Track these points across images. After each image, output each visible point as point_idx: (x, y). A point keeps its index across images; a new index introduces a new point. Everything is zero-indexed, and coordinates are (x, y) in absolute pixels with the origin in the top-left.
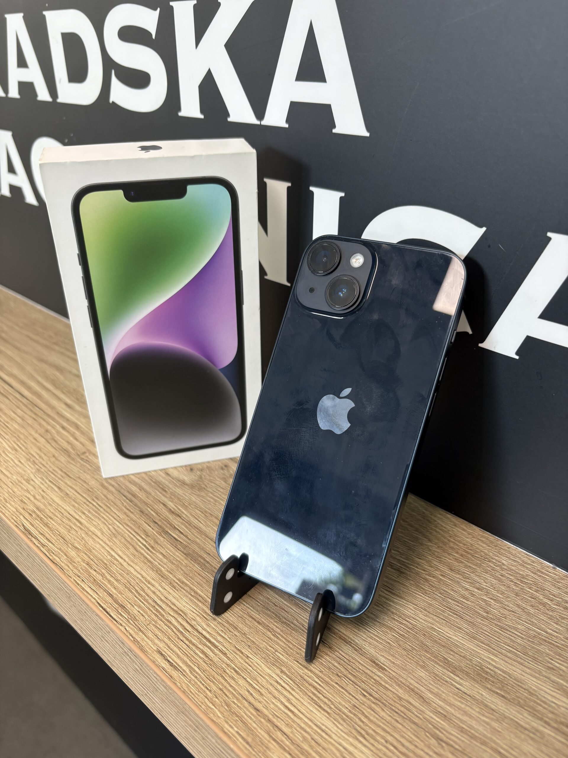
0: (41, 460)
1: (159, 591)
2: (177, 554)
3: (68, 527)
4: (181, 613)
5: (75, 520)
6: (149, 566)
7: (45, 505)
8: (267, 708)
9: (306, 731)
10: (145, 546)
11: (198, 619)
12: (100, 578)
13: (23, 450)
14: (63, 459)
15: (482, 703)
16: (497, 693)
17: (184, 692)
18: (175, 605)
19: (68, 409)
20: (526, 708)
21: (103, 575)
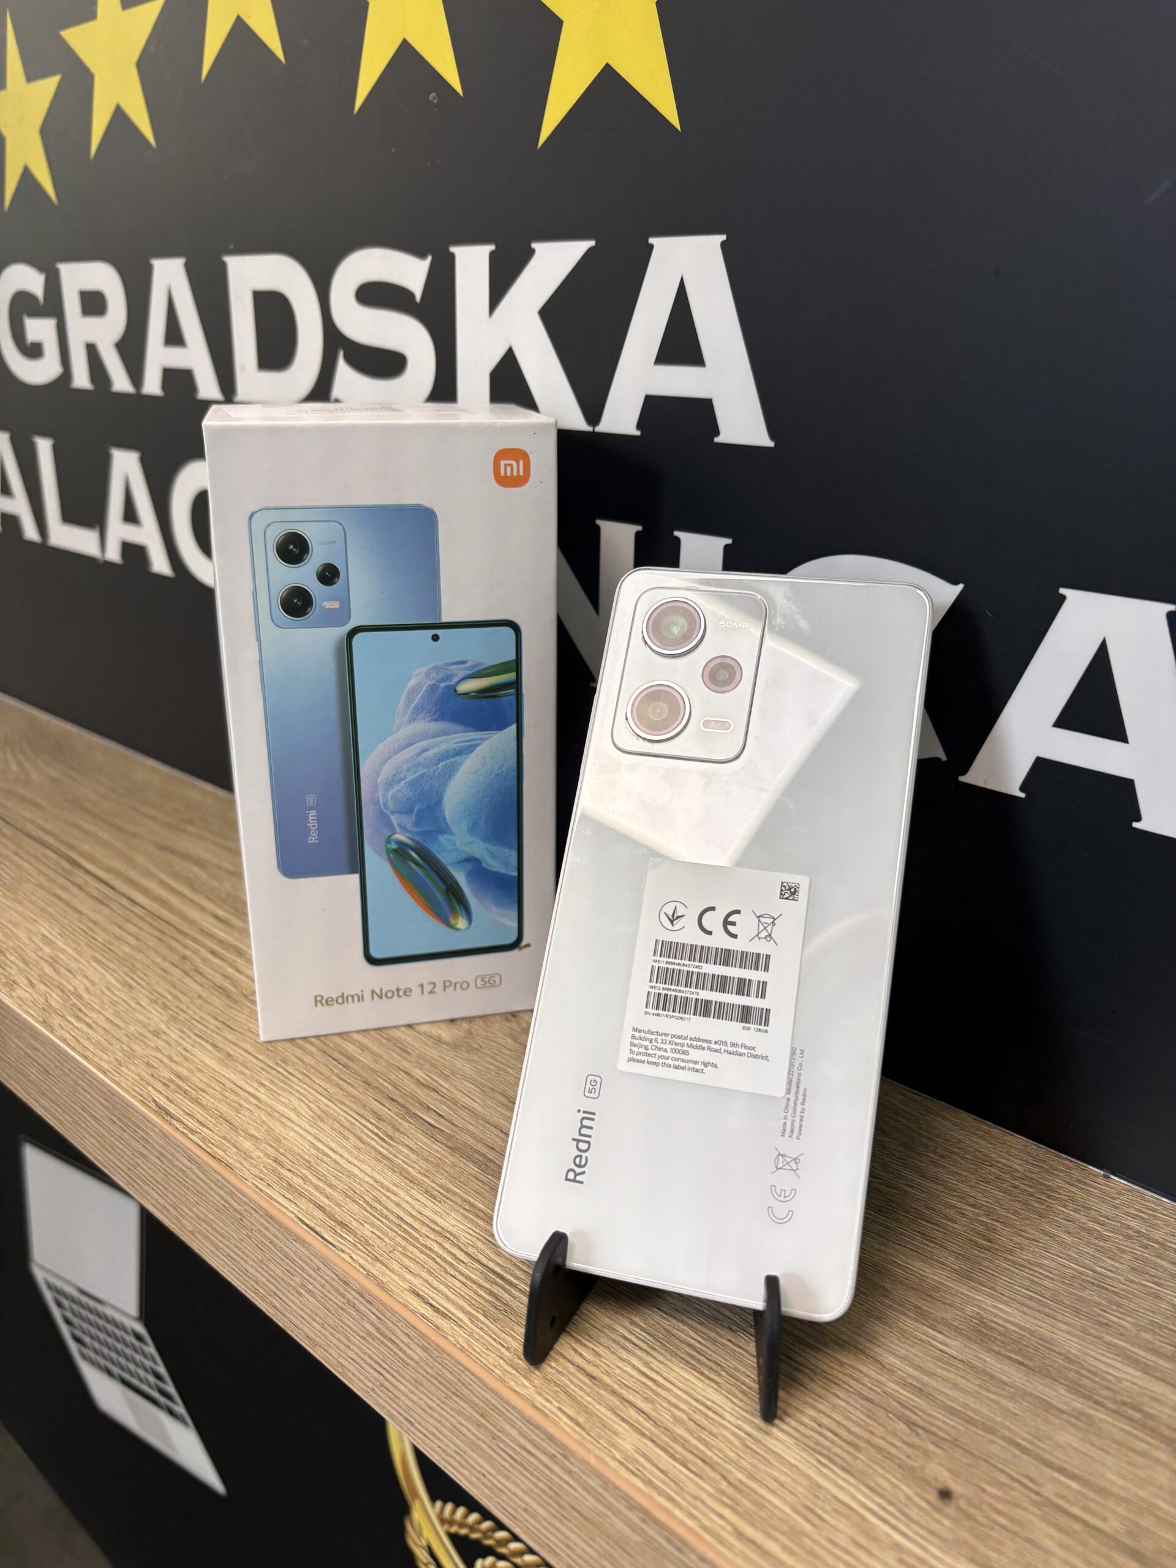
0: (177, 1002)
1: (407, 1202)
2: (435, 1147)
3: (234, 1104)
4: (448, 1235)
5: (246, 1095)
6: (386, 1165)
7: (189, 1070)
8: (608, 1374)
9: (679, 1409)
10: (377, 1135)
11: (479, 1244)
12: (300, 1181)
13: (142, 987)
14: (218, 1001)
15: (984, 1372)
16: (1010, 1358)
17: (462, 1349)
18: (437, 1224)
19: (220, 925)
20: (1062, 1381)
21: (304, 1178)
